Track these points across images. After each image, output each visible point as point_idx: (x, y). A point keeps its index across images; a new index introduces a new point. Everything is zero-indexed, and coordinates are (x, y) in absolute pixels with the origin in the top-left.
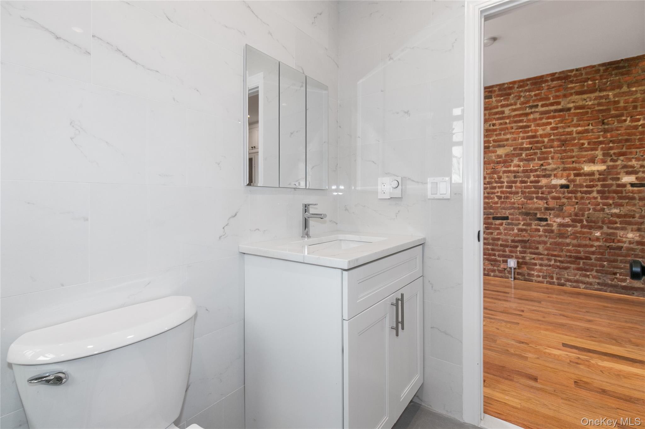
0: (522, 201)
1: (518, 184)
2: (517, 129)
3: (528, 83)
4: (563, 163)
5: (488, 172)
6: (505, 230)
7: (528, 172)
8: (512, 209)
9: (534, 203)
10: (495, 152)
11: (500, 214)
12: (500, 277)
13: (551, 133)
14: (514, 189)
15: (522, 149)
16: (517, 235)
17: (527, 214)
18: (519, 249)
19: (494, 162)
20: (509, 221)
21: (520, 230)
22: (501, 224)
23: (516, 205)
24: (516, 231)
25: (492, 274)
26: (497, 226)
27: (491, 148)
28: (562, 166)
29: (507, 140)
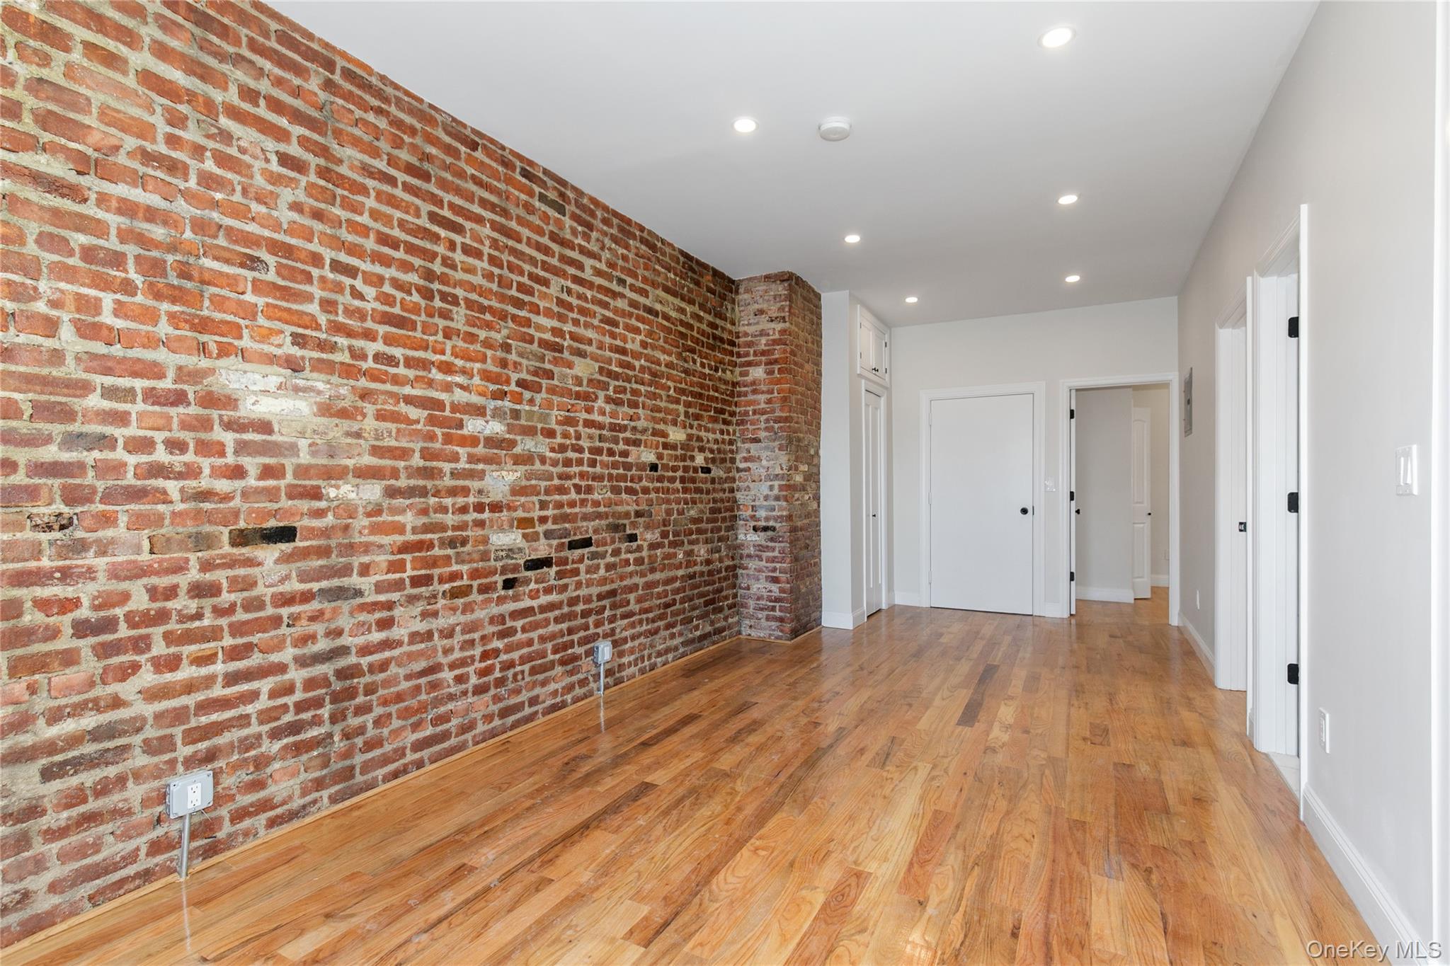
0: (610, 499)
1: (605, 458)
2: (601, 321)
3: (615, 221)
4: (654, 420)
5: (559, 418)
6: (588, 572)
7: (616, 431)
8: (596, 518)
9: (621, 503)
10: (570, 365)
11: (581, 533)
12: (583, 699)
13: (641, 353)
14: (598, 469)
15: (610, 374)
16: (603, 581)
17: (616, 528)
18: (607, 613)
19: (569, 393)
20: (593, 549)
21: (610, 567)
22: (581, 560)
23: (602, 509)
24: (602, 572)
25: (569, 698)
26: (575, 566)
27: (566, 354)
28: (651, 425)
29: (590, 342)
